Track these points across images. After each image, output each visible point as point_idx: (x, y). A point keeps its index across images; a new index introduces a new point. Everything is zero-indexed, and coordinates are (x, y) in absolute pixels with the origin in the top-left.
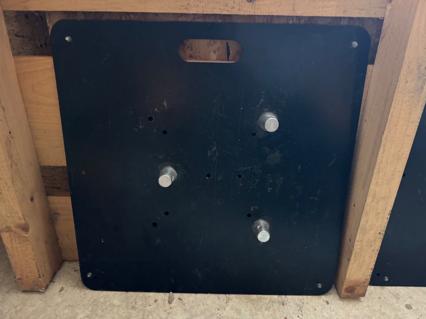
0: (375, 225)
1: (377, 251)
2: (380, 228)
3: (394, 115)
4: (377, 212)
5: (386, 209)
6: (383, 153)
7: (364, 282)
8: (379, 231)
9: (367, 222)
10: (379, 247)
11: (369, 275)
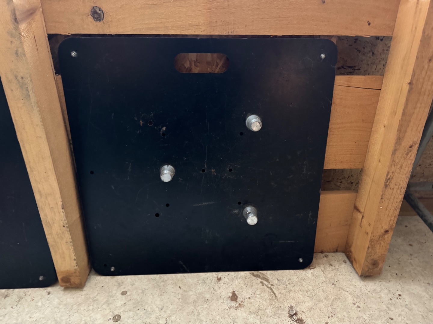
0: (55, 219)
1: (71, 243)
2: (61, 222)
3: (17, 119)
4: (51, 206)
5: (57, 204)
6: (27, 154)
7: (75, 273)
8: (62, 224)
9: (46, 216)
10: (70, 239)
11: (75, 266)
